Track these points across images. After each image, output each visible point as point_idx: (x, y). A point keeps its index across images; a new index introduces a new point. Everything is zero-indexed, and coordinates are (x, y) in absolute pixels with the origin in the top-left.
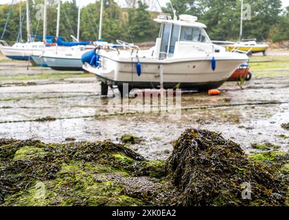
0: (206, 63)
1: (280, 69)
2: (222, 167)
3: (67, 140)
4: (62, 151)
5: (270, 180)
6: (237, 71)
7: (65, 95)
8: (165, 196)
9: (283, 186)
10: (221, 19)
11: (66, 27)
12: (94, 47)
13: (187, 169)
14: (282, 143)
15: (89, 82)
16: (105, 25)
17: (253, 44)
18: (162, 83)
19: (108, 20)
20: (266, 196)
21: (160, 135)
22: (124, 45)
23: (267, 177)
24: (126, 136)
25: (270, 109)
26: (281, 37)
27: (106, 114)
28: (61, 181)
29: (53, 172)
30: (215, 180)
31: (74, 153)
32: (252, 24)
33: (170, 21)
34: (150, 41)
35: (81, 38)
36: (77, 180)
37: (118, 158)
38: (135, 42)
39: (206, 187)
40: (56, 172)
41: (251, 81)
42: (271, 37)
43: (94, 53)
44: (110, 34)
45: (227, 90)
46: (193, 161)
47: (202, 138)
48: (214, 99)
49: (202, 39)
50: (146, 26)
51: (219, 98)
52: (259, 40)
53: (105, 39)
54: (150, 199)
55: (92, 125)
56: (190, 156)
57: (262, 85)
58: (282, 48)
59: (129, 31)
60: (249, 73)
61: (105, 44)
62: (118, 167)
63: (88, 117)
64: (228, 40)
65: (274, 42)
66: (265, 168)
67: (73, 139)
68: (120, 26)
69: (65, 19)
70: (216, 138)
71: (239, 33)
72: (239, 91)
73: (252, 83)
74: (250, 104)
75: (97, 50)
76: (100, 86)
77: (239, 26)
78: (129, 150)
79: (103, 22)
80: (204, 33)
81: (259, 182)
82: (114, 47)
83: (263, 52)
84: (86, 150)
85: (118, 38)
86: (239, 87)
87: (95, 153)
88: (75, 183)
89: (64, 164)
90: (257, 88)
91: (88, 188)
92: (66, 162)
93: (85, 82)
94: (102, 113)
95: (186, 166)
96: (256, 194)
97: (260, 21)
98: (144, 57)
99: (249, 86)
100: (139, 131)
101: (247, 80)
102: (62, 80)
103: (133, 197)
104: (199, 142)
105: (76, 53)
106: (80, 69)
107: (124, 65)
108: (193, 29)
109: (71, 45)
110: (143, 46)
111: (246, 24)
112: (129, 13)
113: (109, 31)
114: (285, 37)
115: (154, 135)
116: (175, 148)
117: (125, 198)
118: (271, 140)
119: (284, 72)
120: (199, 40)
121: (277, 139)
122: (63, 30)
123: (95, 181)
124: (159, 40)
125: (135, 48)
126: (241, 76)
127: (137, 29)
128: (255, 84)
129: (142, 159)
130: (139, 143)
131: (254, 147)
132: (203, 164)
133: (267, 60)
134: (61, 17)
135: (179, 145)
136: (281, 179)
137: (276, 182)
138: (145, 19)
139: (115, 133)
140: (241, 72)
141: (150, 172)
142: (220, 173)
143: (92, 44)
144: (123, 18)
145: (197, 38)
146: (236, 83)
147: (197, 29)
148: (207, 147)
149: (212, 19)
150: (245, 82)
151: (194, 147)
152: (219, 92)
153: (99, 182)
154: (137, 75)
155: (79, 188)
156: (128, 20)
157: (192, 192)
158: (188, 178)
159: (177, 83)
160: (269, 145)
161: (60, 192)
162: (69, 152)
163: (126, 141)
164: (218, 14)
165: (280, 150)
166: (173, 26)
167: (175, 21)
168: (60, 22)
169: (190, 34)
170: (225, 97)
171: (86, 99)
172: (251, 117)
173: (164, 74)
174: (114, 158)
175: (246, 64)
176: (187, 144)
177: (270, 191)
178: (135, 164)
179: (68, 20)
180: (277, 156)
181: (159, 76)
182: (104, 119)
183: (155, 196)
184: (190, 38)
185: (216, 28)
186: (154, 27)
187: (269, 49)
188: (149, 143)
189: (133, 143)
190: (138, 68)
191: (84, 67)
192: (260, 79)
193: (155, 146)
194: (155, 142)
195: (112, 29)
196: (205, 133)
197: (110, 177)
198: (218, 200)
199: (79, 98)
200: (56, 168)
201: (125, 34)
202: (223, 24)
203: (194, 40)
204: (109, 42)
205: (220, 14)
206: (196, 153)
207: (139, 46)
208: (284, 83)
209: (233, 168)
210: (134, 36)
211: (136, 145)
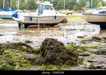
0: (53, 17)
1: (77, 19)
2: (57, 50)
3: (7, 42)
4: (5, 46)
5: (72, 54)
6: (63, 20)
7: (6, 27)
8: (39, 60)
9: (76, 56)
10: (58, 3)
11: (7, 5)
12: (16, 12)
13: (46, 51)
14: (77, 42)
15: (15, 23)
16: (20, 4)
17: (68, 11)
18: (39, 23)
19: (21, 3)
20: (71, 59)
21: (38, 40)
22: (26, 11)
23: (72, 53)
24: (27, 40)
25: (73, 32)
26: (77, 9)
27: (20, 33)
28: (4, 55)
29: (2, 52)
30: (55, 54)
31: (9, 46)
32: (68, 5)
33: (41, 3)
34: (35, 10)
35: (12, 9)
36: (10, 55)
37: (23, 48)
38: (30, 10)
39: (52, 56)
40: (3, 52)
41: (67, 23)
42: (74, 9)
43: (16, 14)
44: (22, 7)
45: (60, 26)
46: (48, 48)
47: (51, 41)
48: (56, 28)
49: (52, 9)
50: (34, 5)
51: (57, 28)
52: (70, 10)
53: (20, 9)
54: (34, 61)
55: (15, 37)
56: (47, 46)
57: (71, 24)
58: (77, 12)
59: (28, 6)
60: (67, 20)
61: (20, 11)
62: (24, 50)
63: (14, 34)
64: (60, 10)
65: (75, 10)
66: (71, 50)
67: (9, 42)
68: (25, 5)
69: (7, 2)
70: (55, 41)
71: (64, 7)
72: (64, 26)
73: (68, 24)
74: (67, 30)
75: (17, 13)
76: (18, 24)
77: (64, 5)
78: (27, 45)
79: (19, 3)
80: (52, 7)
81: (69, 54)
82: (23, 11)
83: (71, 14)
84: (13, 45)
85: (24, 9)
86: (63, 25)
87: (16, 46)
88: (9, 56)
89: (5, 50)
90: (69, 25)
91: (13, 57)
92: (6, 49)
93: (13, 23)
94: (19, 33)
95: (46, 50)
96: (68, 58)
97: (70, 4)
98: (33, 15)
99: (67, 24)
100: (31, 39)
101: (66, 22)
102: (5, 22)
103: (28, 60)
104: (50, 42)
105: (10, 13)
106: (12, 19)
107: (26, 17)
108: (49, 6)
109: (8, 11)
110: (33, 11)
111: (66, 5)
112: (28, 1)
113: (21, 6)
114: (78, 9)
115: (36, 40)
116: (42, 44)
117: (26, 60)
118: (73, 41)
119: (78, 20)
120: (51, 10)
121: (75, 41)
122: (6, 6)
123: (16, 55)
124: (38, 10)
125: (30, 12)
126: (64, 21)
127: (30, 6)
128: (69, 24)
129: (31, 48)
130: (31, 43)
131: (68, 43)
132: (51, 49)
133: (73, 16)
134: (5, 2)
135: (43, 43)
136: (76, 53)
137: (74, 54)
138: (33, 2)
139: (23, 40)
140: (64, 20)
141: (34, 52)
142: (56, 52)
143: (16, 11)
144: (26, 2)
145: (50, 9)
146: (63, 23)
147: (50, 6)
148: (52, 44)
149: (55, 3)
150: (65, 23)
151: (48, 44)
152: (57, 26)
153: (17, 55)
154: (30, 21)
155: (10, 58)
156: (27, 3)
157: (48, 58)
158: (46, 54)
159: (44, 23)
160: (73, 43)
161: (4, 59)
162: (7, 46)
163: (27, 42)
164: (57, 1)
165: (76, 44)
166: (42, 5)
167: (43, 3)
168: (5, 3)
169: (48, 7)
170: (59, 28)
171: (14, 29)
172: (67, 34)
173: (39, 20)
174: (22, 48)
175: (66, 17)
176: (46, 43)
177: (72, 57)
178: (29, 49)
179: (7, 3)
180: (75, 46)
181: (38, 21)
182: (20, 35)
183: (36, 60)
184: (48, 9)
185: (56, 6)
186: (36, 5)
187: (73, 13)
188: (34, 43)
189: (29, 43)
190: (31, 18)
191: (13, 18)
192: (70, 22)
193: (36, 44)
194: (36, 42)
195: (22, 6)
196: (52, 39)
197: (21, 54)
198: (56, 60)
199: (11, 28)
200: (3, 51)
201: (27, 7)
202: (59, 5)
203: (49, 9)
204: (21, 10)
205: (58, 1)
206: (49, 45)
207: (31, 11)
208: (78, 24)
209: (61, 50)
210: (30, 8)
211: (30, 43)
